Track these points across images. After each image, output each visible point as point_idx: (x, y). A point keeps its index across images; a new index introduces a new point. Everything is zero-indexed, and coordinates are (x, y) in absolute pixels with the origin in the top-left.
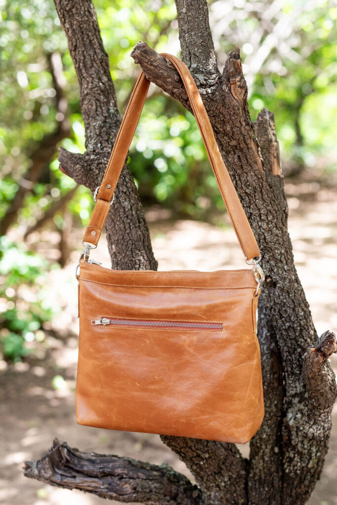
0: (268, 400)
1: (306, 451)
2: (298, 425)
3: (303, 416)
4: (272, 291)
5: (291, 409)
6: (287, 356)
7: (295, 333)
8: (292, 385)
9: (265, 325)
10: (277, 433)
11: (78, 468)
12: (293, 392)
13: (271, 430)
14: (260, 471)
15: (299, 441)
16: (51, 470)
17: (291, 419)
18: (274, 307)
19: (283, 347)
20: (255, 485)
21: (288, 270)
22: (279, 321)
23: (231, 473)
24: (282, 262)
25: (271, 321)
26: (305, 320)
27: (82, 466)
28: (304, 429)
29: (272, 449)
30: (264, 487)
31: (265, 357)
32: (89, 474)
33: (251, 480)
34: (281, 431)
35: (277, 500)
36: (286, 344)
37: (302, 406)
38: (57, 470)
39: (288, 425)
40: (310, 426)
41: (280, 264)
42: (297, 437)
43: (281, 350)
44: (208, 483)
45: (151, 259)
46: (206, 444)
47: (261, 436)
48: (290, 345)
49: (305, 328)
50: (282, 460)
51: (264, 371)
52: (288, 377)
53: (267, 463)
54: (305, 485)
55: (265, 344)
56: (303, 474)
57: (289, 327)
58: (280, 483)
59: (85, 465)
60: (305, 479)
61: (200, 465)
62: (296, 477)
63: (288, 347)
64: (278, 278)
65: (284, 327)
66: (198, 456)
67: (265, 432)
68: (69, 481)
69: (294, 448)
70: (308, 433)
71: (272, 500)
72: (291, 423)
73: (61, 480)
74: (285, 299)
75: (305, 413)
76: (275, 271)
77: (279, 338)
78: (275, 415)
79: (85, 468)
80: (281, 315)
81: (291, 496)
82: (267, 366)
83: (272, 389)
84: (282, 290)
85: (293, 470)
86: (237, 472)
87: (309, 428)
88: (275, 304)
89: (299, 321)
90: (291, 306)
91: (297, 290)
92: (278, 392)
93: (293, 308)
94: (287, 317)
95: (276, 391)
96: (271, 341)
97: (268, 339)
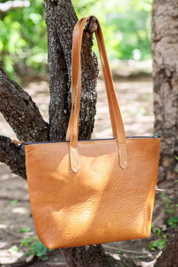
0: (57, 81)
1: (84, 110)
4: (55, 8)
6: (67, 52)
9: (52, 35)
10: (65, 102)
13: (61, 99)
14: (56, 126)
18: (57, 18)
19: (64, 46)
20: (54, 135)
22: (61, 27)
23: (38, 128)
25: (56, 30)
29: (63, 111)
30: (59, 137)
31: (54, 55)
33: (51, 133)
34: (67, 100)
36: (66, 43)
40: (85, 92)
43: (63, 49)
44: (25, 134)
46: (22, 105)
47: (55, 104)
51: (54, 63)
52: (69, 66)
53: (60, 121)
54: (84, 134)
55: (53, 47)
57: (67, 31)
60: (84, 130)
61: (19, 120)
63: (67, 44)
65: (64, 31)
66: (17, 113)
67: (58, 101)
70: (84, 97)
74: (63, 12)
77: (62, 41)
78: (62, 90)
80: (61, 23)
82: (56, 60)
83: (59, 74)
84: (61, 6)
86: (42, 127)
87: (84, 94)
89: (73, 26)
90: (67, 17)
91: (70, 7)
92: (63, 76)
93: (68, 18)
94: (65, 24)
95: (62, 76)
96: (57, 44)
97: (55, 43)
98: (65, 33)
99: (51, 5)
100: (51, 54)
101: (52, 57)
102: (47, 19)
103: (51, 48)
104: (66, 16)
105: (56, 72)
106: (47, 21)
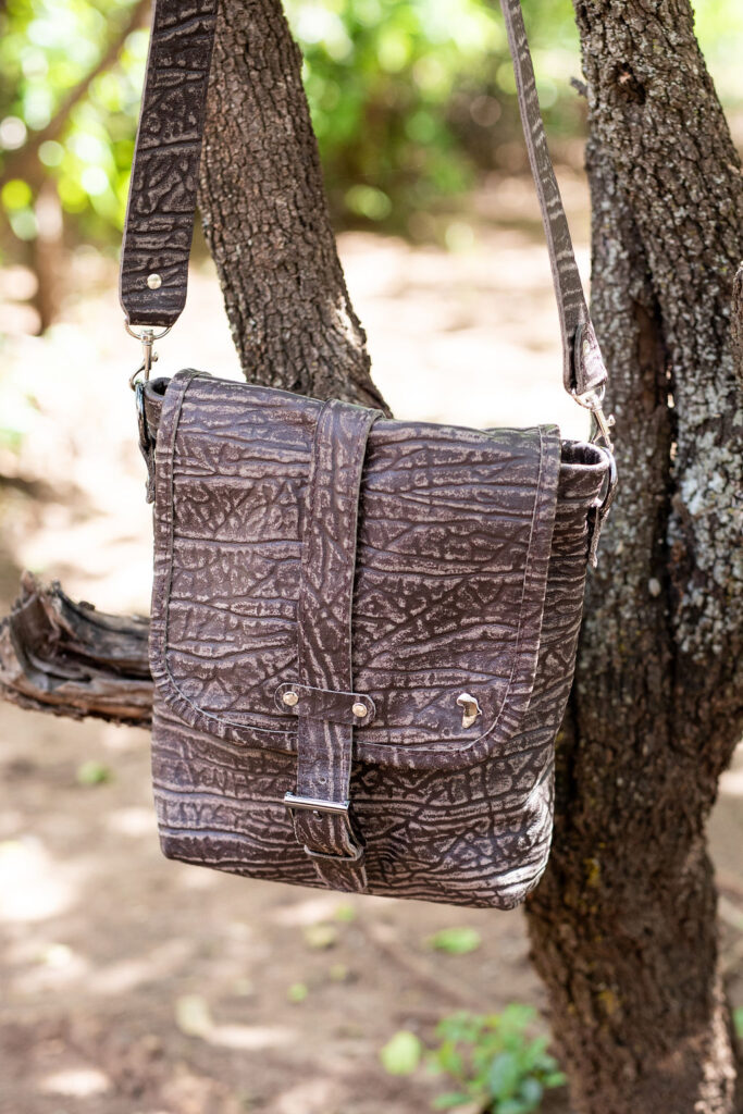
0: (626, 447)
2: (715, 510)
3: (727, 483)
4: (636, 115)
5: (694, 467)
6: (679, 314)
7: (703, 238)
8: (694, 398)
9: (615, 228)
10: (655, 539)
11: (95, 653)
12: (699, 419)
13: (638, 531)
14: (609, 648)
15: (717, 557)
16: (19, 660)
17: (695, 493)
18: (640, 160)
19: (668, 287)
20: (598, 690)
21: (678, 45)
22: (655, 204)
24: (661, 20)
25: (634, 210)
26: (729, 200)
27: (107, 647)
28: (731, 518)
29: (642, 586)
30: (621, 696)
31: (616, 322)
32: (129, 672)
34: (664, 535)
35: (659, 733)
36: (675, 275)
37: (724, 454)
38: (37, 663)
39: (687, 512)
41: (656, 27)
42: (713, 546)
43: (661, 299)
45: (281, 34)
47: (610, 550)
48: (688, 277)
49: (729, 224)
50: (669, 619)
51: (615, 362)
52: (684, 379)
53: (628, 626)
54: (734, 687)
55: (616, 285)
56: (730, 653)
57: (685, 220)
58: (666, 684)
59: (116, 645)
62: (711, 664)
63: (682, 282)
64: (651, 69)
65: (670, 222)
67: (622, 537)
68: (74, 691)
69: (705, 576)
71: (646, 730)
72: (695, 507)
73: (51, 687)
74: (672, 134)
75: (734, 474)
76: (642, 47)
77: (657, 261)
78: (648, 488)
79: (117, 654)
80: (661, 184)
81: (697, 721)
82: (624, 348)
83: (637, 414)
84: (664, 106)
85: (702, 643)
88: (645, 151)
89: (713, 200)
90: (690, 157)
91: (707, 109)
92: (653, 423)
93: (696, 162)
94: (678, 190)
95: (650, 421)
96: (633, 275)
97: (623, 269)
98: (675, 231)
99: (618, 98)
100: (605, 318)
101: (607, 335)
102: (593, 152)
103: (603, 290)
104: (686, 152)
105: (620, 404)
106: (593, 163)
